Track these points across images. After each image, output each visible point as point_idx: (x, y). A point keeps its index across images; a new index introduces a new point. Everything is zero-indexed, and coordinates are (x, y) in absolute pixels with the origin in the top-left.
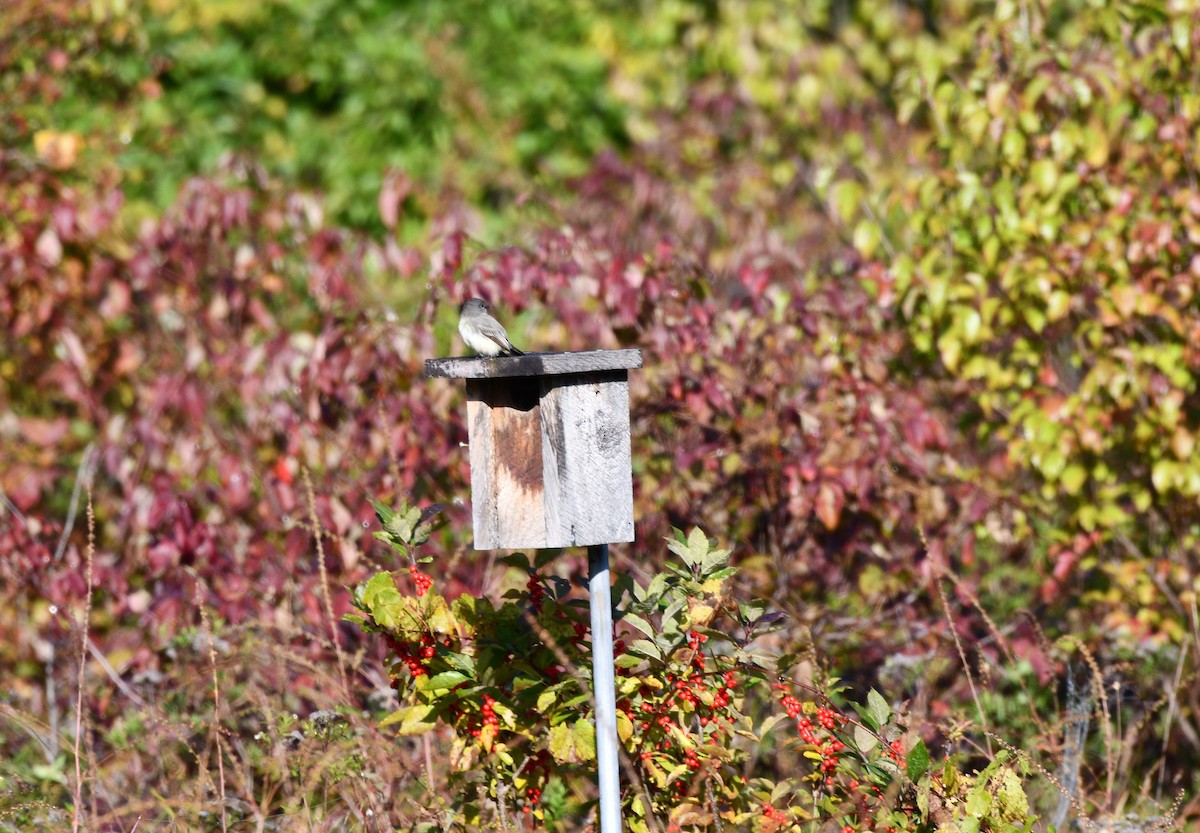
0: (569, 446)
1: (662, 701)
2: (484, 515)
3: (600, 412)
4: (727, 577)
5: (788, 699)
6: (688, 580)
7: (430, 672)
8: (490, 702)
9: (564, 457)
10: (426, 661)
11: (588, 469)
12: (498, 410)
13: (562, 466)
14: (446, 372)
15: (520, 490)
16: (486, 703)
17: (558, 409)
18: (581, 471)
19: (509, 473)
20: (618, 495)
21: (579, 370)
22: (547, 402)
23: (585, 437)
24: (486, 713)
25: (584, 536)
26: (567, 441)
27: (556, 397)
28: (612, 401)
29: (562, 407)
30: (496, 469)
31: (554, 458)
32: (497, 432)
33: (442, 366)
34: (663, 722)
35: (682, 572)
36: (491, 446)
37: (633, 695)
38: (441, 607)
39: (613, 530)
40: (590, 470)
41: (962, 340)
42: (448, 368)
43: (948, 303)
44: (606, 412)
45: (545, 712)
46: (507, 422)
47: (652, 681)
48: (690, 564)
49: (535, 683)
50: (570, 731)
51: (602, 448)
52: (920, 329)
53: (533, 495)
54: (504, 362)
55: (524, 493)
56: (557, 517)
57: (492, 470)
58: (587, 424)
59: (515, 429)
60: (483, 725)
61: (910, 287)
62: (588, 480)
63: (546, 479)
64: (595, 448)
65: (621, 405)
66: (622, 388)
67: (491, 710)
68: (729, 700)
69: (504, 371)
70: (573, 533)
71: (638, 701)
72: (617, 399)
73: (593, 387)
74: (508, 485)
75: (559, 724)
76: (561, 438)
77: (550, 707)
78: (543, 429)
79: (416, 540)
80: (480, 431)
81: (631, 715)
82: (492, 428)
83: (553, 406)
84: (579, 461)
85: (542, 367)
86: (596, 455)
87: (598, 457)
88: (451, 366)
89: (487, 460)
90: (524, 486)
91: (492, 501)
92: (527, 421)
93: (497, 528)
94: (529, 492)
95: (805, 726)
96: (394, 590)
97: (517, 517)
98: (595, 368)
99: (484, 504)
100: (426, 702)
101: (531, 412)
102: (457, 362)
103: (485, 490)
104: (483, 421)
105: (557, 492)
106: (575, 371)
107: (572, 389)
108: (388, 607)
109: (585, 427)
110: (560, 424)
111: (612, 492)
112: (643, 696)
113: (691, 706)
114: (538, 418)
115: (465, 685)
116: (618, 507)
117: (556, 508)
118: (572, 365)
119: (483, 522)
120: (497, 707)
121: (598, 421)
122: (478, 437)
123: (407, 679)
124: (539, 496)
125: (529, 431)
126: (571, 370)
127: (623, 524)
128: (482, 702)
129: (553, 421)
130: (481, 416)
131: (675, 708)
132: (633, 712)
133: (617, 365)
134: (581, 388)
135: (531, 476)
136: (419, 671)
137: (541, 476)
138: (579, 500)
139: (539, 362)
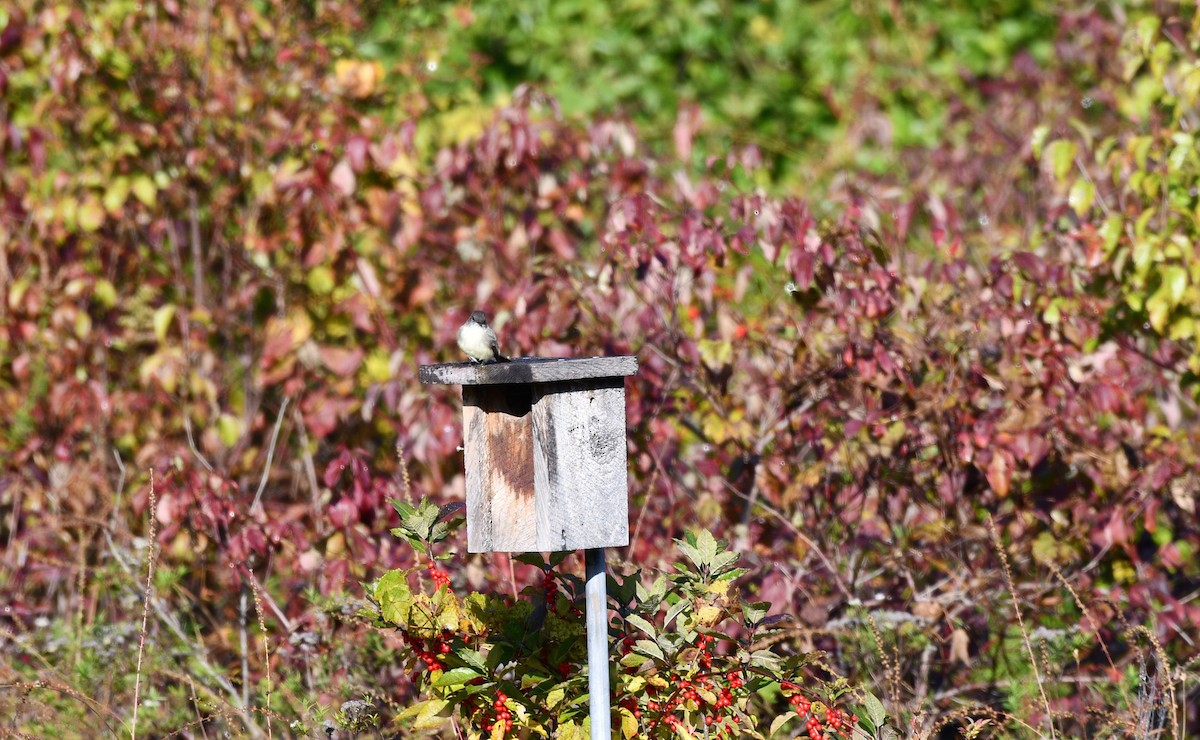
0: (560, 452)
1: (667, 699)
2: (478, 518)
3: (594, 418)
4: (734, 578)
5: (797, 698)
6: (697, 581)
7: (445, 667)
8: (502, 698)
9: (555, 463)
10: (441, 657)
11: (581, 475)
12: (492, 415)
13: (553, 472)
14: (440, 378)
15: (513, 494)
16: (498, 699)
17: (550, 416)
18: (573, 476)
19: (503, 478)
20: (612, 500)
21: (571, 377)
22: (539, 408)
23: (578, 443)
24: (499, 709)
25: (576, 540)
26: (559, 447)
27: (548, 404)
28: (607, 407)
29: (554, 413)
30: (491, 473)
31: (544, 465)
32: (491, 437)
33: (436, 372)
34: (669, 720)
35: (690, 574)
36: (486, 451)
37: (639, 694)
38: (452, 605)
39: (606, 535)
40: (583, 476)
41: (1168, 300)
42: (441, 374)
43: (1154, 264)
44: (601, 418)
45: (554, 709)
46: (501, 426)
47: (658, 681)
48: (698, 565)
49: (544, 680)
50: (578, 728)
51: (595, 454)
52: (1132, 288)
53: (525, 499)
54: (496, 369)
55: (517, 497)
56: (547, 521)
57: (486, 473)
58: (580, 430)
59: (509, 434)
60: (497, 721)
61: (1119, 247)
62: (582, 486)
63: (536, 484)
64: (588, 453)
65: (617, 411)
66: (618, 394)
67: (503, 705)
68: (733, 701)
69: (495, 378)
70: (564, 538)
71: (645, 699)
72: (612, 405)
73: (587, 394)
74: (501, 489)
75: (566, 721)
76: (553, 444)
77: (559, 704)
78: (535, 435)
79: (434, 537)
80: (475, 436)
81: (637, 713)
82: (487, 433)
83: (544, 412)
84: (571, 467)
85: (531, 375)
86: (589, 460)
87: (592, 464)
88: (444, 372)
89: (481, 465)
90: (517, 491)
91: (486, 505)
92: (520, 426)
93: (490, 532)
94: (522, 497)
95: (814, 725)
96: (405, 588)
97: (510, 520)
98: (587, 376)
99: (478, 507)
100: (441, 696)
101: (525, 417)
102: (450, 369)
103: (479, 494)
104: (478, 427)
105: (548, 497)
106: (566, 378)
107: (564, 395)
108: (397, 604)
109: (578, 434)
110: (552, 430)
111: (606, 497)
112: (650, 695)
113: (695, 705)
114: (530, 424)
115: (477, 682)
116: (612, 512)
117: (546, 513)
118: (563, 372)
119: (477, 526)
120: (509, 703)
121: (592, 428)
122: (473, 441)
123: (425, 673)
124: (531, 500)
125: (522, 436)
126: (561, 377)
127: (617, 528)
128: (495, 698)
129: (545, 427)
130: (476, 421)
131: (681, 707)
132: (641, 710)
133: (612, 372)
134: (575, 395)
135: (523, 482)
136: (435, 666)
137: (533, 481)
138: (570, 505)
139: (529, 369)
